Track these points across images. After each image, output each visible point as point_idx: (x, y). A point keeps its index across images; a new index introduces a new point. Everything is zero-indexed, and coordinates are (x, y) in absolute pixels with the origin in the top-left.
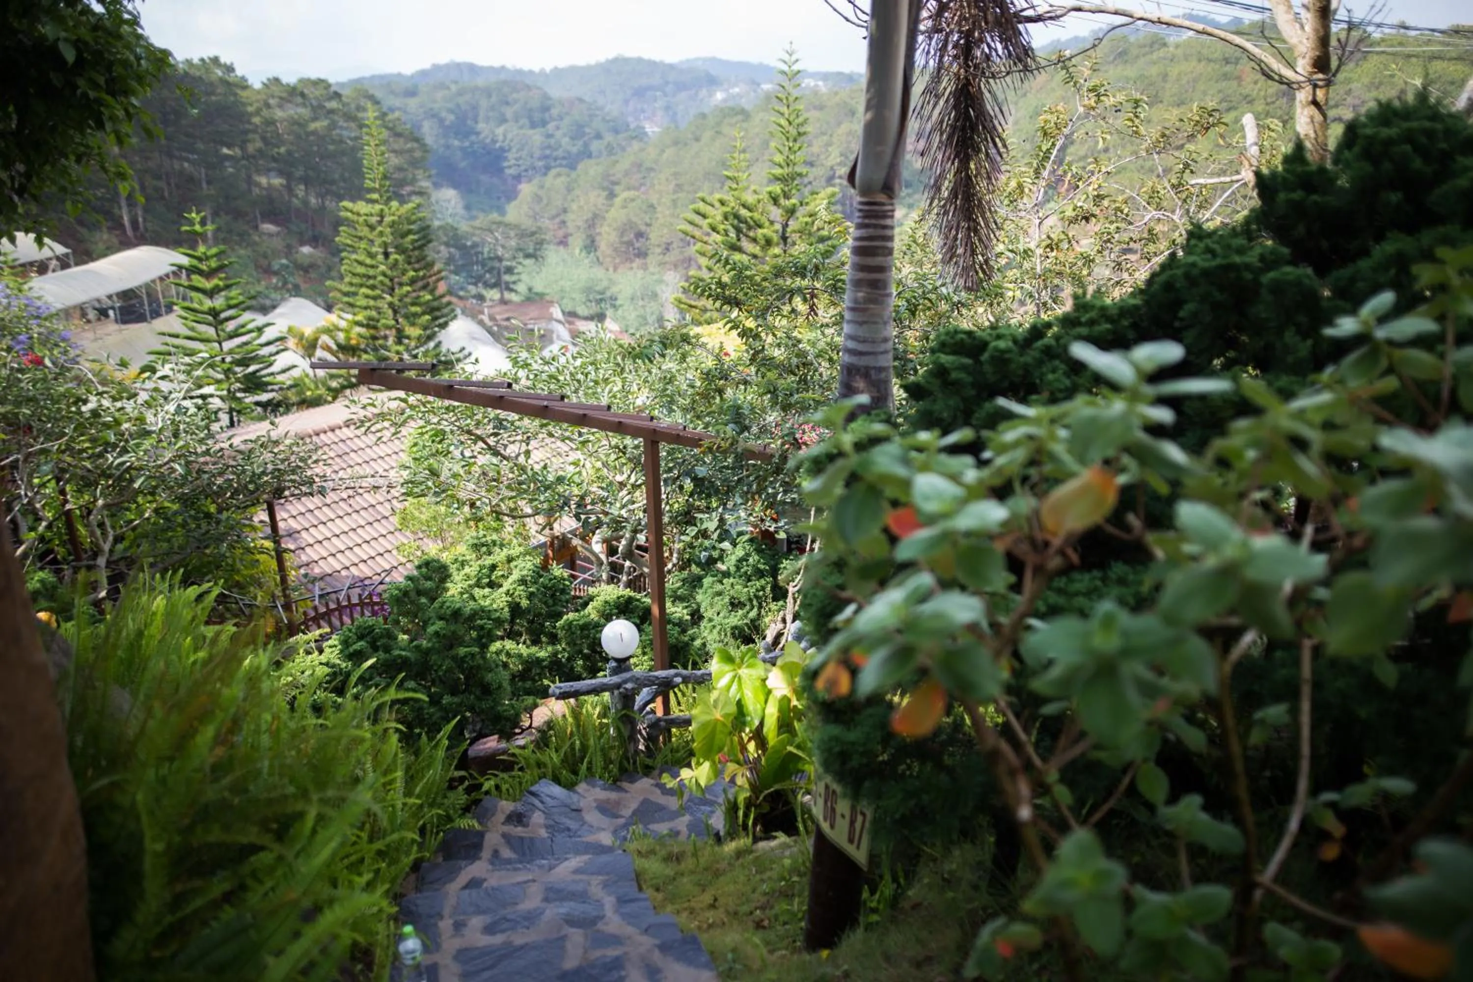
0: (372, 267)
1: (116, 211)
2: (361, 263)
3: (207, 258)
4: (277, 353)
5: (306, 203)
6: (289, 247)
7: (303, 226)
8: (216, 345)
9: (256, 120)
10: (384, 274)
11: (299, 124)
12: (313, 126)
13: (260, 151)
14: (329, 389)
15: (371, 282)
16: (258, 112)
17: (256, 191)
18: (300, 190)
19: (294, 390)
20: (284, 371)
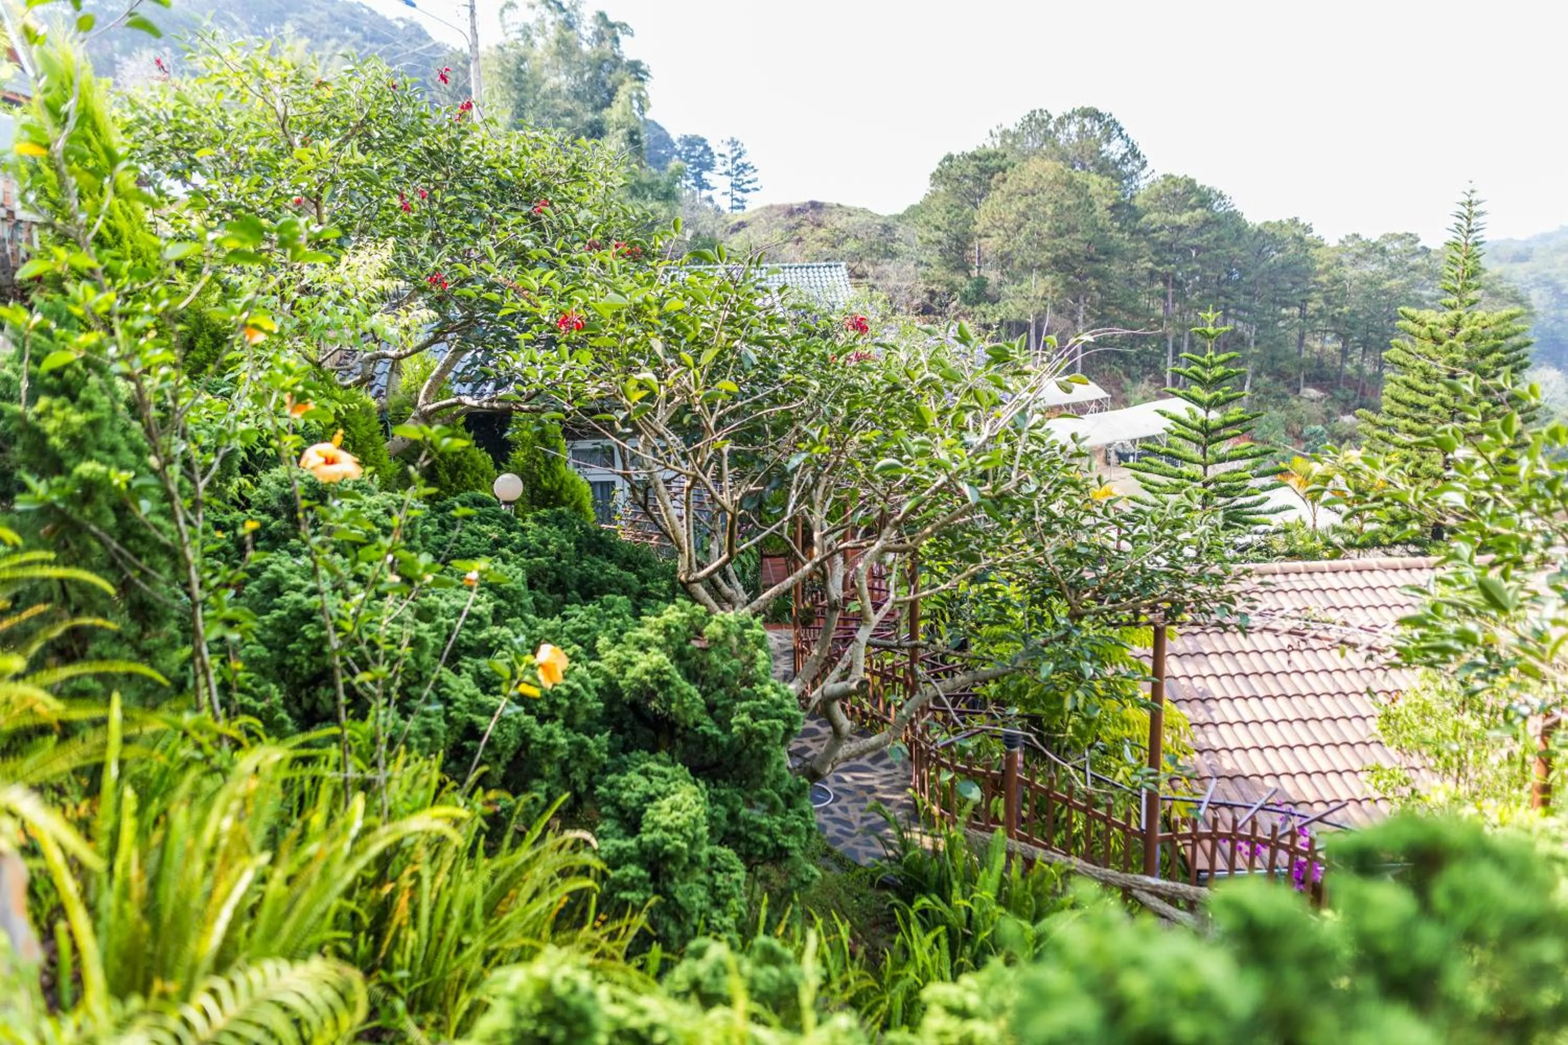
0: (1428, 393)
1: (1162, 367)
2: (1410, 387)
3: (1213, 365)
4: (1272, 487)
5: (1359, 368)
6: (1329, 414)
7: (1351, 393)
8: (1200, 468)
9: (1323, 278)
10: (1442, 403)
11: (1372, 283)
12: (1387, 285)
13: (1319, 310)
14: (1329, 544)
15: (1421, 414)
16: (1327, 270)
17: (1306, 354)
18: (1356, 355)
19: (1281, 537)
20: (1274, 512)
